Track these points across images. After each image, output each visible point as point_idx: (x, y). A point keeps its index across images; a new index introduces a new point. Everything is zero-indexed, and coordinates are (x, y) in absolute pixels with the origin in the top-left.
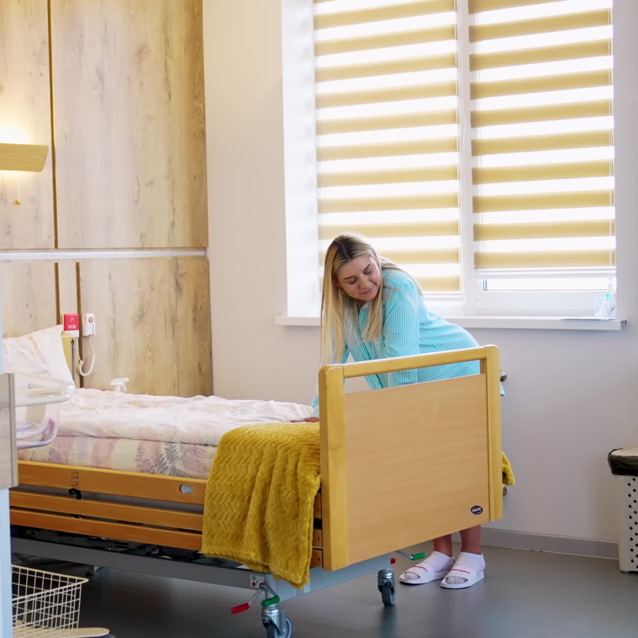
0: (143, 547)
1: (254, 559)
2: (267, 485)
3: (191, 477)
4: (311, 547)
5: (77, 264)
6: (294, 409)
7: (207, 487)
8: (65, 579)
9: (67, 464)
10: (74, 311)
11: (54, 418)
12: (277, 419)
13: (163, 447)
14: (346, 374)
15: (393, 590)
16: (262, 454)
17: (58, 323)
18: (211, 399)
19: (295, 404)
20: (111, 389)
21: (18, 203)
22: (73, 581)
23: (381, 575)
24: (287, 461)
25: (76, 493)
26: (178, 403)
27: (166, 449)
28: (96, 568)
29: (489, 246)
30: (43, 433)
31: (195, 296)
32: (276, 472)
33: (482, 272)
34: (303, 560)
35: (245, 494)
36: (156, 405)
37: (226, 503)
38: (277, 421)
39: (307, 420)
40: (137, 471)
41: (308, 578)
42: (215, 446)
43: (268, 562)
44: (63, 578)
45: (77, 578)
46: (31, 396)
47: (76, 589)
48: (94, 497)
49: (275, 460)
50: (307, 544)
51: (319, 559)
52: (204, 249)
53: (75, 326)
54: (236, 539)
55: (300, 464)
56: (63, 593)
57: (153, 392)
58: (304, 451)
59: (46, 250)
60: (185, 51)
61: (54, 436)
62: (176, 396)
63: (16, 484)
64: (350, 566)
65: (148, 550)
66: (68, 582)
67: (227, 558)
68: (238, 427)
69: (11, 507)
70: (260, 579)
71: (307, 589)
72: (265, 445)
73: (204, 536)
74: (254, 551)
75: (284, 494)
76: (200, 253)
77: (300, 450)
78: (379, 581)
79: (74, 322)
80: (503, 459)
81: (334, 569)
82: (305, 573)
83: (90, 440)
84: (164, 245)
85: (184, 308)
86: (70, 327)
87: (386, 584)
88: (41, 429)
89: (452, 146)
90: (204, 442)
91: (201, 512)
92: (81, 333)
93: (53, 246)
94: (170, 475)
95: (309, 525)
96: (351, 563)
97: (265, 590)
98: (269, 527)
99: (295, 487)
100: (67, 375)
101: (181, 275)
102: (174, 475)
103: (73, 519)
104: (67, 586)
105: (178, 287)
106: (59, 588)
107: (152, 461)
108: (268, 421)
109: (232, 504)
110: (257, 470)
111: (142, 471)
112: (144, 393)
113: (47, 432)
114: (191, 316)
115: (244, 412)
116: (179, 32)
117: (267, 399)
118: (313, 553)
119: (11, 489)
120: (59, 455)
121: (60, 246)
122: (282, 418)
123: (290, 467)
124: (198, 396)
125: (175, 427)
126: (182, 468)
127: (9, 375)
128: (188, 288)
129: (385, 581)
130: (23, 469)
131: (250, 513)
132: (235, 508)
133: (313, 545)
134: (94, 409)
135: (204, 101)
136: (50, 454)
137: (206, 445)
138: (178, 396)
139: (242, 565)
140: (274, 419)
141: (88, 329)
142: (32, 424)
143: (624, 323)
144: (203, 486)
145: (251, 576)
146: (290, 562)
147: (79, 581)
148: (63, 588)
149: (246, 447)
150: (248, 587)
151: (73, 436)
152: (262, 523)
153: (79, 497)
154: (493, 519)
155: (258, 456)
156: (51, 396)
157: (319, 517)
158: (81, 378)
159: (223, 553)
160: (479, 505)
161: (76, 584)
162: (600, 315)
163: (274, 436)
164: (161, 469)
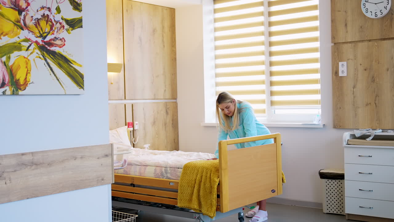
0: (156, 204)
1: (196, 208)
2: (201, 182)
3: (173, 179)
4: (216, 204)
5: (132, 105)
6: (208, 155)
7: (179, 183)
8: (130, 215)
9: (130, 175)
10: (131, 121)
11: (126, 159)
12: (202, 159)
13: (163, 169)
14: (228, 144)
15: (243, 219)
16: (198, 171)
17: (126, 125)
18: (179, 152)
19: (208, 154)
20: (144, 148)
21: (112, 84)
22: (133, 216)
23: (239, 214)
24: (207, 173)
25: (133, 185)
26: (168, 153)
27: (164, 170)
28: (139, 211)
29: (276, 98)
30: (122, 164)
31: (173, 116)
32: (203, 177)
33: (273, 107)
34: (214, 208)
35: (193, 185)
36: (160, 154)
37: (186, 189)
38: (202, 160)
39: (213, 159)
40: (154, 177)
41: (215, 214)
42: (181, 169)
43: (201, 209)
44: (129, 215)
45: (134, 215)
46: (118, 151)
47: (134, 219)
48: (139, 186)
49: (203, 173)
50: (215, 202)
51: (219, 209)
52: (176, 99)
53: (131, 126)
54: (190, 201)
55: (212, 174)
56: (129, 220)
57: (158, 149)
58: (213, 170)
59: (122, 100)
60: (169, 30)
61: (126, 165)
62: (166, 150)
63: (114, 182)
64: (230, 211)
65: (157, 205)
66: (131, 216)
67: (186, 208)
68: (189, 162)
69: (112, 190)
70: (197, 215)
71: (214, 219)
72: (199, 168)
73: (178, 200)
74: (196, 205)
75: (206, 185)
76: (175, 101)
77: (212, 169)
78: (239, 217)
79: (131, 125)
80: (282, 174)
81: (224, 212)
82: (214, 213)
83: (138, 166)
84: (162, 98)
85: (169, 119)
86: (130, 126)
87: (241, 217)
88: (121, 163)
89: (263, 63)
90: (178, 167)
91: (177, 192)
92: (133, 129)
93: (124, 98)
94: (166, 179)
95: (215, 196)
96: (230, 210)
97: (199, 219)
98: (201, 196)
99: (210, 182)
100: (129, 143)
101: (168, 108)
102: (167, 179)
103: (132, 194)
104: (131, 218)
105: (167, 113)
106: (128, 219)
107: (159, 174)
108: (200, 160)
109: (188, 189)
110: (197, 177)
111: (156, 177)
112: (155, 149)
113: (124, 164)
114: (171, 122)
115: (191, 156)
116: (167, 24)
117: (198, 152)
118: (217, 206)
119: (111, 184)
120: (127, 171)
121: (126, 98)
122: (204, 158)
123: (208, 175)
124: (175, 151)
125: (167, 162)
126: (170, 176)
127: (111, 144)
128: (170, 112)
129: (241, 216)
130: (116, 177)
131: (194, 192)
132: (189, 190)
133: (217, 203)
134: (138, 155)
135: (175, 48)
136: (124, 171)
137: (178, 168)
138: (167, 150)
139: (191, 210)
140: (201, 159)
141: (136, 127)
142: (119, 161)
143: (324, 125)
144: (178, 183)
145: (194, 214)
146: (209, 209)
147: (135, 216)
148: (129, 218)
149: (192, 169)
150: (193, 218)
151: (132, 165)
152: (199, 195)
153: (134, 186)
154: (279, 194)
155: (197, 172)
156: (125, 151)
157: (219, 194)
158: (134, 144)
159: (185, 206)
160: (273, 189)
161: (134, 217)
162: (315, 122)
163: (202, 165)
164: (163, 177)
